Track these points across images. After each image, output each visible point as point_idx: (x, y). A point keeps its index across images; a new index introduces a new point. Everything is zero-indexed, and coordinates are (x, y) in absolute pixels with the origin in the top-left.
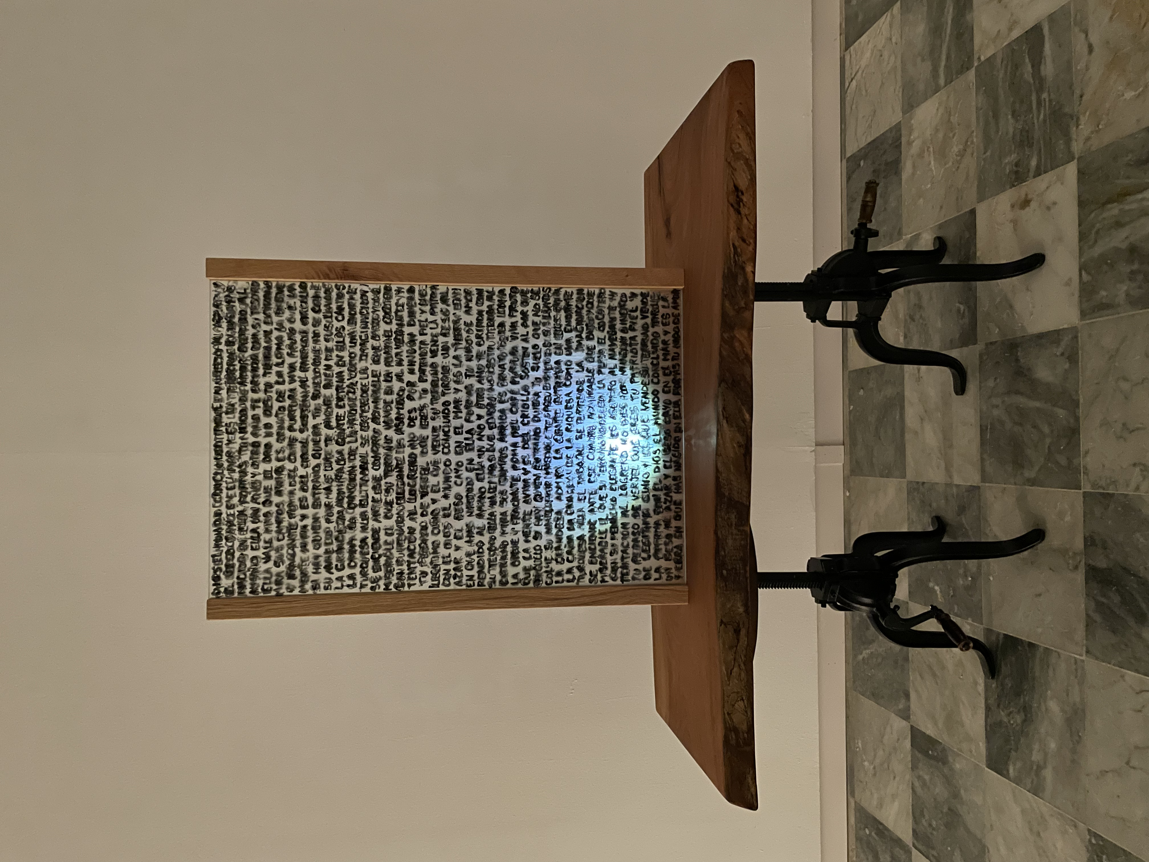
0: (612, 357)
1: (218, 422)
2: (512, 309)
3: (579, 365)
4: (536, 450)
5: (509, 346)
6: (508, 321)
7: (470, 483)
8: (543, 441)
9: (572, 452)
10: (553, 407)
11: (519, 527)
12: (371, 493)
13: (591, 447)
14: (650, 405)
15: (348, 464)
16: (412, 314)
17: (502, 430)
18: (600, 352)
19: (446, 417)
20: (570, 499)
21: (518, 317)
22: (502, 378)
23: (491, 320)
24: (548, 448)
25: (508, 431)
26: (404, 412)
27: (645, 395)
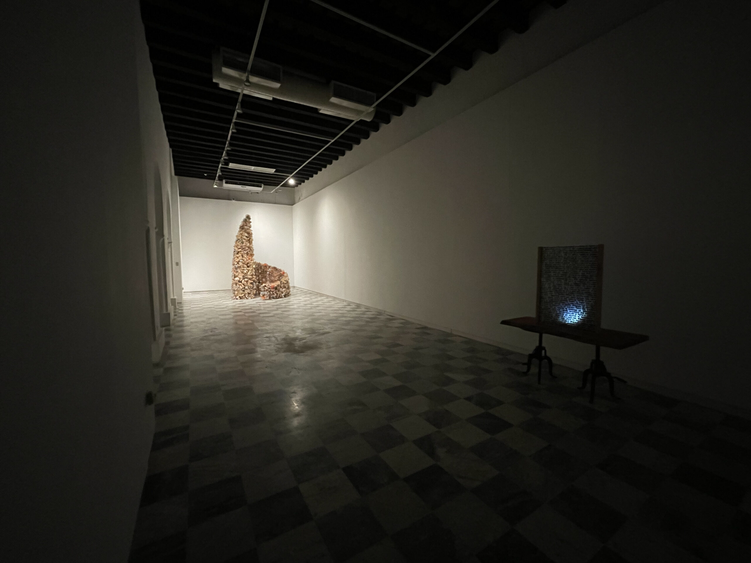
13: (564, 311)
14: (571, 323)
15: (563, 268)
16: (591, 280)
18: (582, 315)
19: (571, 285)
20: (555, 305)
21: (590, 300)
22: (578, 296)
23: (590, 295)
24: (564, 303)
25: (567, 296)
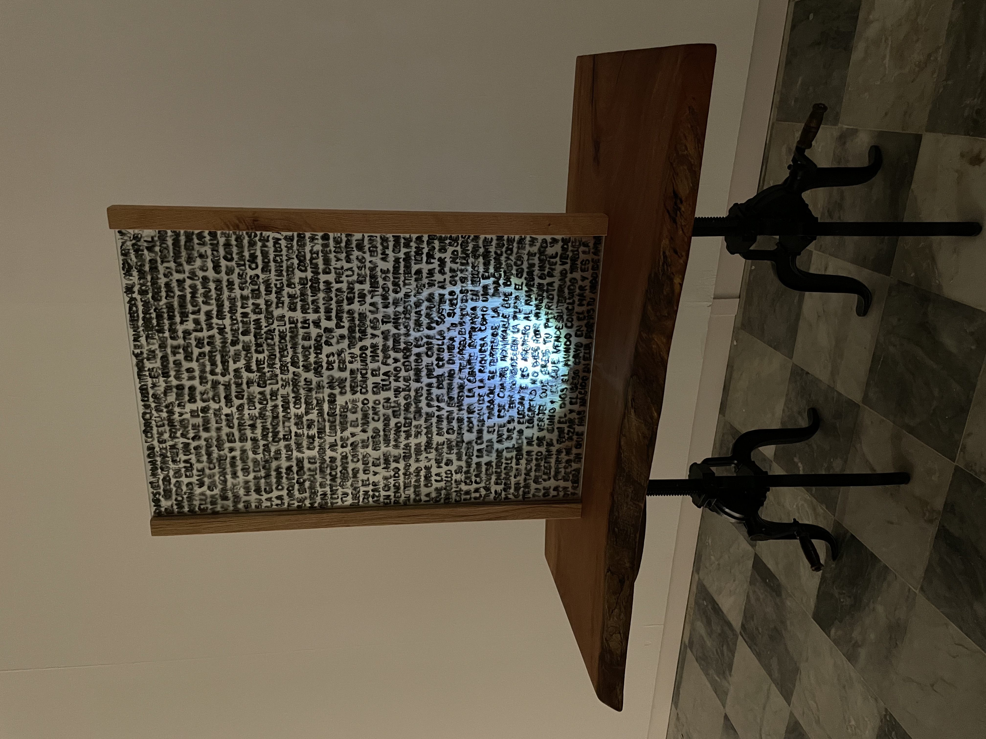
0: (527, 303)
1: (140, 368)
2: (430, 256)
3: (495, 310)
4: (450, 389)
5: (425, 293)
6: (425, 268)
7: (387, 420)
8: (456, 382)
9: (485, 391)
10: (468, 350)
11: (433, 455)
12: (294, 429)
13: (502, 386)
14: (562, 348)
15: (270, 404)
16: (327, 262)
17: (418, 372)
18: (517, 298)
19: (364, 361)
20: (480, 431)
21: (436, 264)
22: (418, 324)
23: (408, 267)
24: (461, 387)
25: (424, 373)
26: (323, 357)
27: (558, 339)
